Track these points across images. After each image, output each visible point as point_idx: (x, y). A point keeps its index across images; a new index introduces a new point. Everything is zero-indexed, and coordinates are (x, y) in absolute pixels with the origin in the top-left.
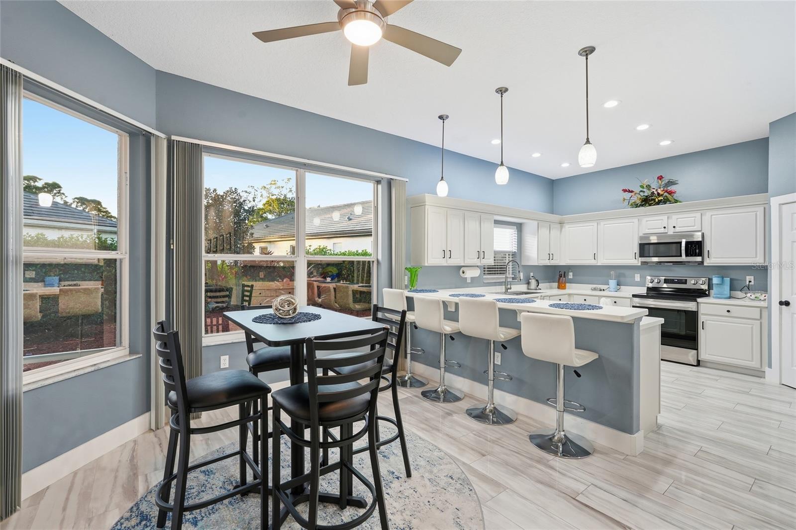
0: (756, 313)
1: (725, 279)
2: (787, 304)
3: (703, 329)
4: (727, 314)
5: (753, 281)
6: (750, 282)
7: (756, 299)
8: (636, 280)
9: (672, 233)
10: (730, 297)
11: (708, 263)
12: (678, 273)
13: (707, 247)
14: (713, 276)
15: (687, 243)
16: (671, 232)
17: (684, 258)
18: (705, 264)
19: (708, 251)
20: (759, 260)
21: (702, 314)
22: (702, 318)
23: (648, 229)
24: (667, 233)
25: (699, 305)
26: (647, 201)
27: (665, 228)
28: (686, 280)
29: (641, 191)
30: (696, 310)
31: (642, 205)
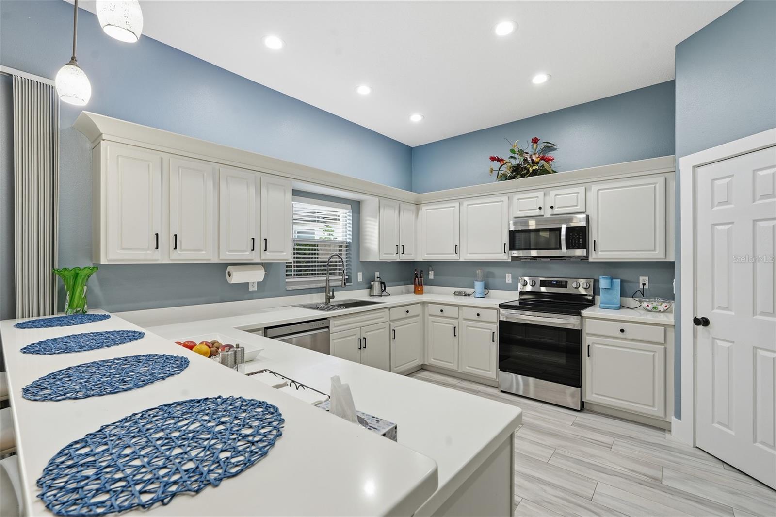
0: (657, 334)
1: (614, 280)
2: (705, 322)
3: (589, 356)
4: (621, 335)
5: (647, 284)
6: (644, 284)
7: (655, 310)
8: (507, 282)
9: (549, 216)
10: (622, 307)
11: (593, 259)
12: (556, 272)
13: (594, 235)
14: (601, 277)
15: (568, 229)
16: (548, 214)
17: (564, 251)
18: (591, 260)
19: (595, 241)
20: (657, 255)
21: (588, 334)
22: (587, 340)
23: (520, 211)
24: (543, 216)
25: (583, 320)
26: (518, 172)
27: (540, 208)
28: (567, 282)
29: (512, 157)
30: (580, 329)
31: (512, 178)
